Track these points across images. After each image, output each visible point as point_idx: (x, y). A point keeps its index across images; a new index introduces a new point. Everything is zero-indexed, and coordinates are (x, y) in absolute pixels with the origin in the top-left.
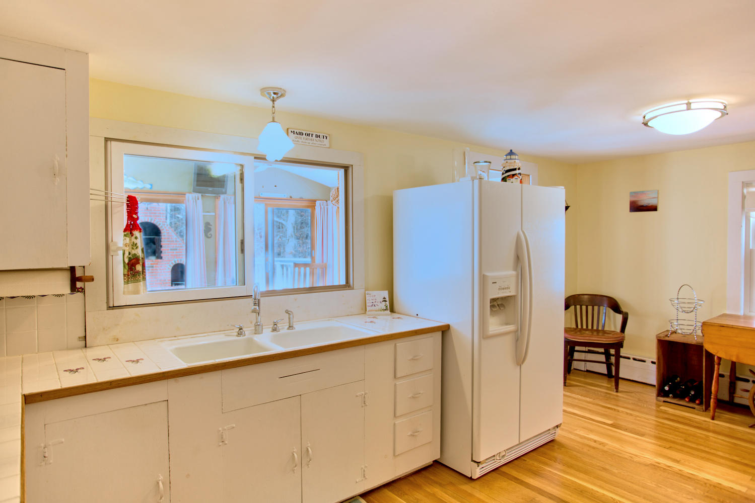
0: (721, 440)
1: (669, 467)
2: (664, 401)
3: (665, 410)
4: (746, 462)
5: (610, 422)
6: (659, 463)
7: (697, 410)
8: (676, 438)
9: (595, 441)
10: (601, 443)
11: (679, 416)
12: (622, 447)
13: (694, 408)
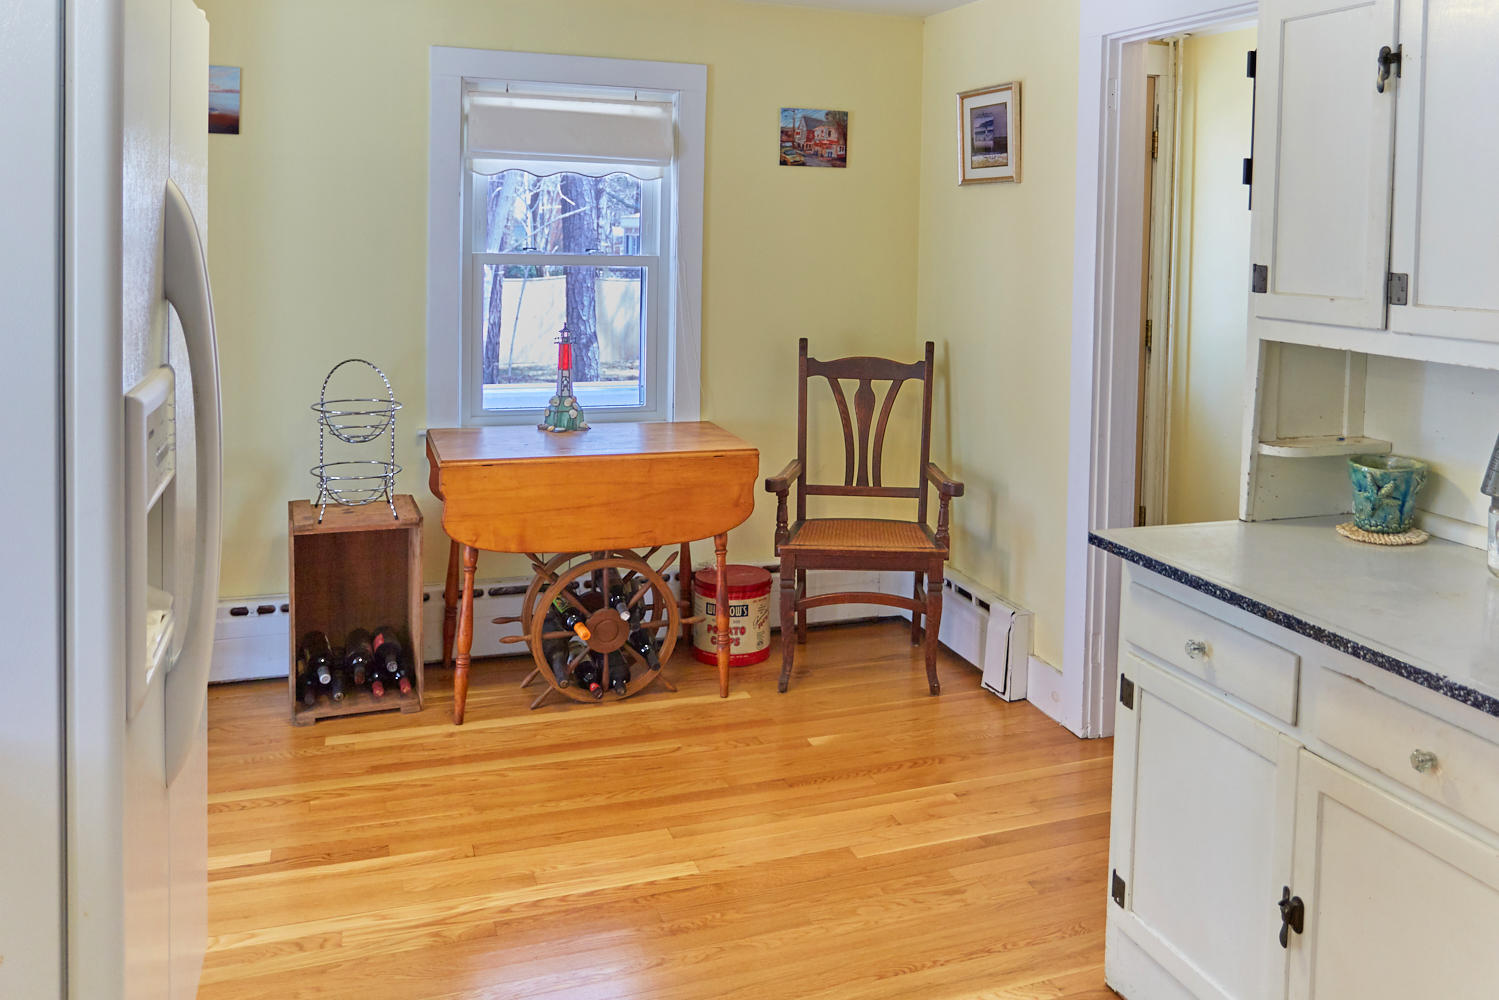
0: (533, 768)
1: (535, 904)
2: (318, 720)
3: (347, 746)
4: (620, 798)
5: (263, 856)
6: (507, 910)
7: (407, 712)
8: (455, 813)
9: (299, 945)
10: (323, 942)
11: (391, 748)
12: (384, 918)
13: (398, 710)
